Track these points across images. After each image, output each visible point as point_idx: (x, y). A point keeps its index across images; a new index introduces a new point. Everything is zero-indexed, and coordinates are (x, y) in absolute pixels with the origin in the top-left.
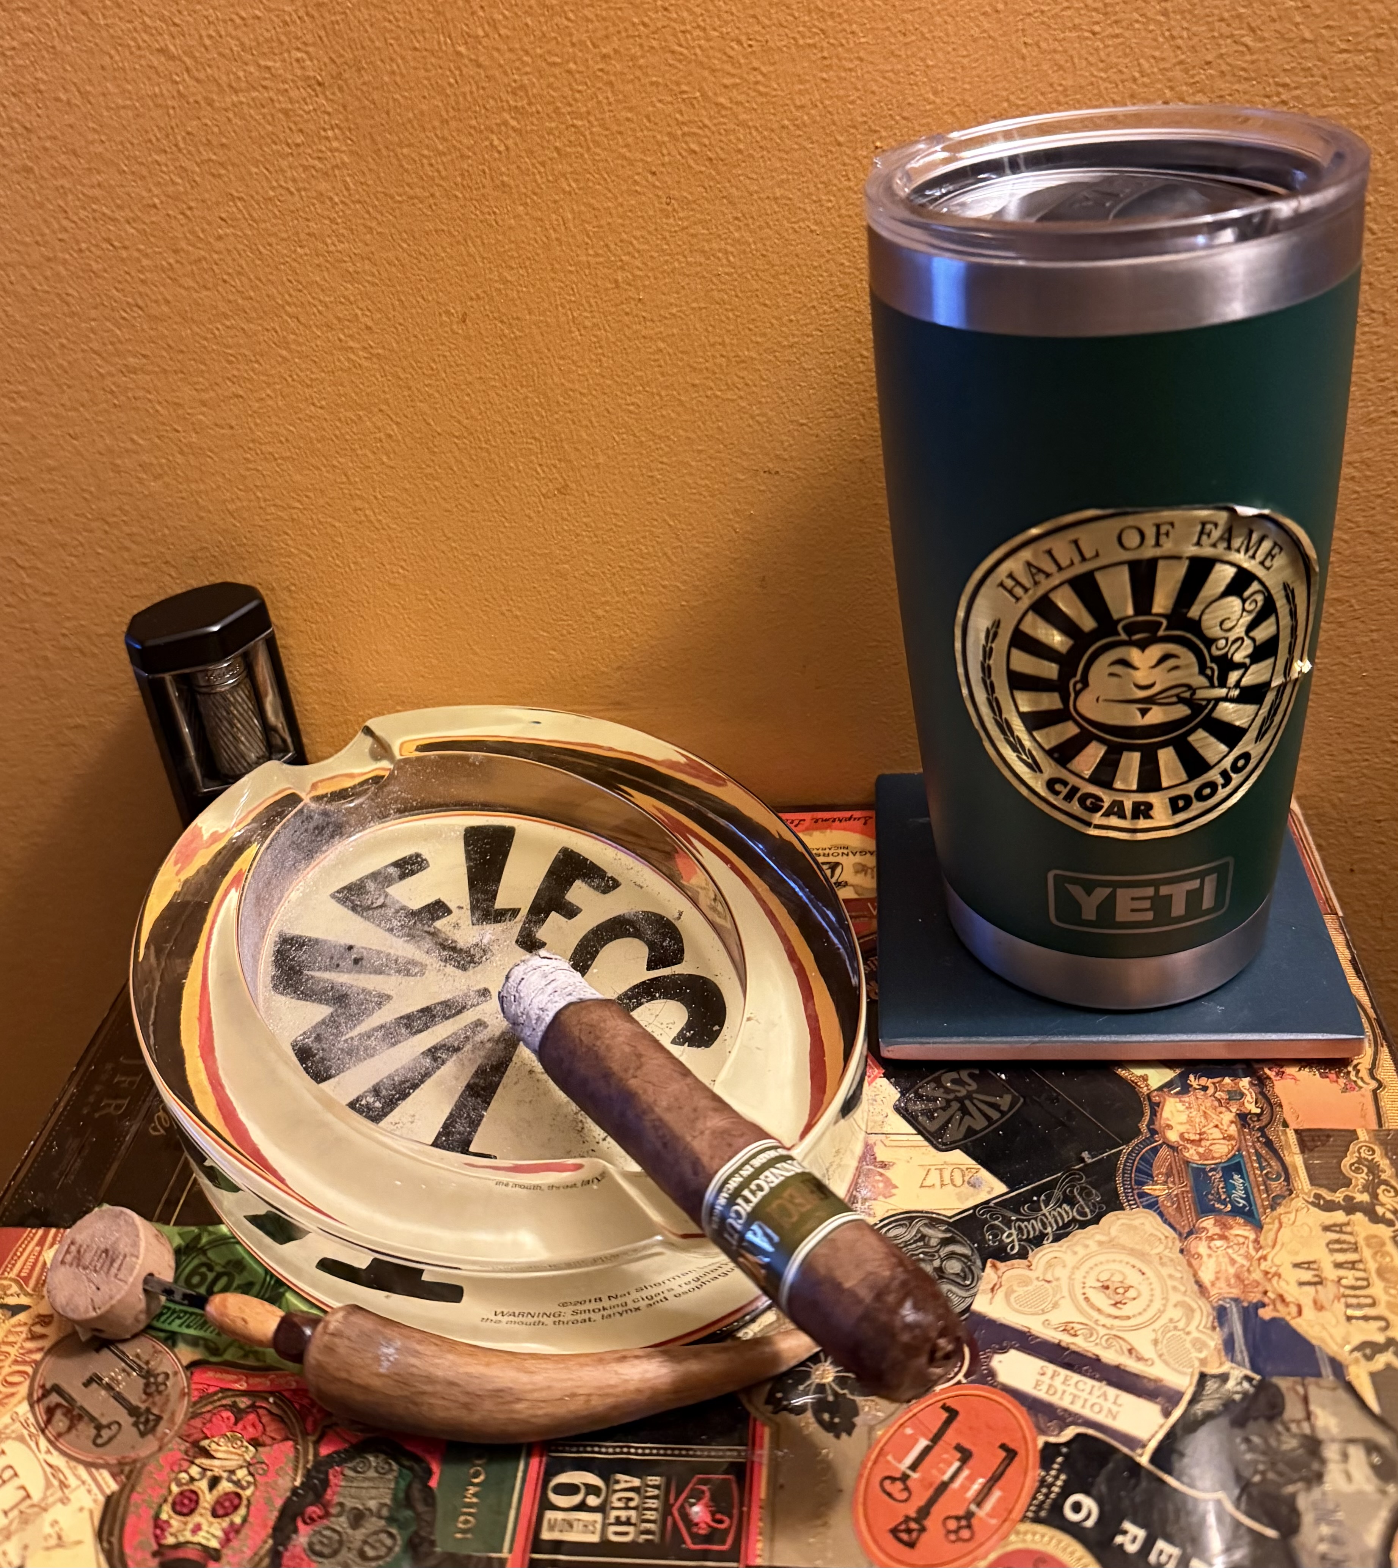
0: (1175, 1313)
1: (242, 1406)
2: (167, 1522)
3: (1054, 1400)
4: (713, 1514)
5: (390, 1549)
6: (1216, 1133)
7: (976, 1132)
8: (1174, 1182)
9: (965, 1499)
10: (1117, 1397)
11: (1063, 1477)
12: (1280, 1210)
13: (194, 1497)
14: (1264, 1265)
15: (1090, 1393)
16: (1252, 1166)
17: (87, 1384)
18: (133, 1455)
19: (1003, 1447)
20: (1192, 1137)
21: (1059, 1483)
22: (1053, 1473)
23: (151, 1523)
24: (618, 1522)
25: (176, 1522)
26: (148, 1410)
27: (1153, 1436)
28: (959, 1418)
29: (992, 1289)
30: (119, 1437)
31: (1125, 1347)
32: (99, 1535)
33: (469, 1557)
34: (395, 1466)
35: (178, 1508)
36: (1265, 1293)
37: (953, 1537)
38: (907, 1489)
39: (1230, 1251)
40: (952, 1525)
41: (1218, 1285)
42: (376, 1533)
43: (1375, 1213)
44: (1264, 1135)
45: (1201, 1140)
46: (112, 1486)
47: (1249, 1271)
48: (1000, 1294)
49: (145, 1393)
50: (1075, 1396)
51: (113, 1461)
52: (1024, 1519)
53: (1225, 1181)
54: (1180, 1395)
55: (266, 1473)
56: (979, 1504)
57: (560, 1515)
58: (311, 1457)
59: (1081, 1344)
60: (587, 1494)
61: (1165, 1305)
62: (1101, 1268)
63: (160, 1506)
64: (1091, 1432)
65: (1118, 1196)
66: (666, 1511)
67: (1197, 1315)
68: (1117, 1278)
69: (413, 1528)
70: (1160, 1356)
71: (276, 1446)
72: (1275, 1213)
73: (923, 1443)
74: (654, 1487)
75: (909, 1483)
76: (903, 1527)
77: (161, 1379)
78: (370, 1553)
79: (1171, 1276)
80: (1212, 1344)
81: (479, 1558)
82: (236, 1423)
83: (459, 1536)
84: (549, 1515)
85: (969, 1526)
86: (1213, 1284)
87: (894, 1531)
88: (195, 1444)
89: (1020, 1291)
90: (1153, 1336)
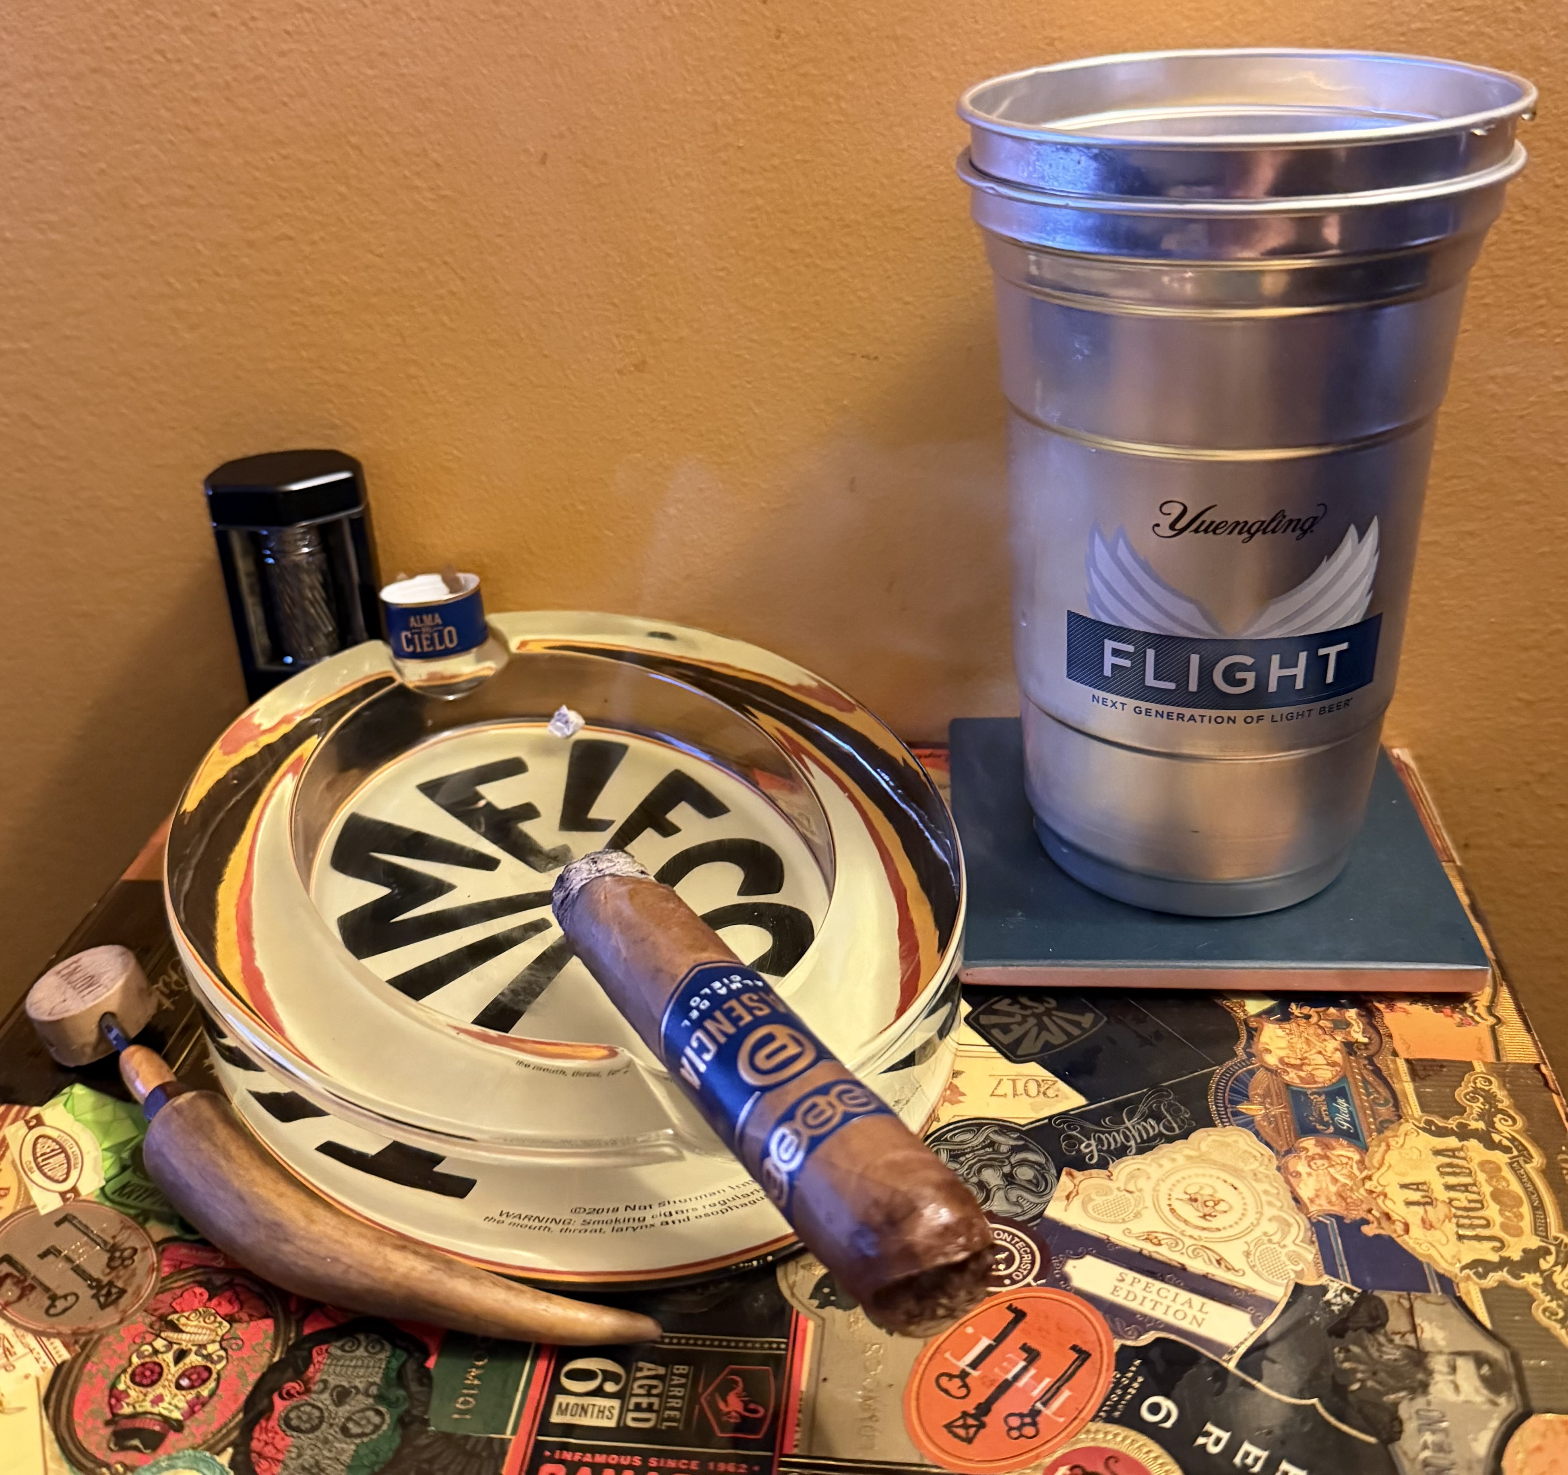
0: (1271, 1227)
1: (218, 1283)
2: (125, 1393)
3: (1134, 1305)
4: (746, 1404)
5: (377, 1427)
6: (1320, 1060)
7: (1055, 1047)
8: (1272, 1104)
9: (1031, 1398)
10: (1203, 1304)
11: (1140, 1379)
12: (1388, 1133)
13: (157, 1369)
14: (1368, 1185)
15: (1174, 1300)
16: (1357, 1090)
17: (43, 1256)
18: (91, 1326)
19: (1074, 1348)
20: (1293, 1061)
21: (1136, 1385)
22: (1130, 1375)
23: (107, 1393)
24: (638, 1408)
25: (134, 1393)
26: (111, 1284)
27: (1242, 1343)
28: (1027, 1319)
29: (1068, 1197)
30: (75, 1307)
31: (1214, 1256)
32: (46, 1402)
33: (467, 1438)
34: (388, 1346)
35: (138, 1379)
36: (1370, 1211)
37: (1015, 1434)
38: (965, 1385)
39: (1332, 1170)
40: (1015, 1422)
41: (1317, 1201)
42: (362, 1411)
43: (1493, 1141)
44: (1372, 1063)
45: (1303, 1064)
46: (64, 1355)
47: (1351, 1190)
48: (1076, 1202)
49: (108, 1265)
50: (1156, 1302)
51: (66, 1330)
52: (1093, 1420)
53: (1329, 1105)
54: (1273, 1305)
55: (240, 1349)
56: (1045, 1404)
57: (572, 1400)
58: (292, 1335)
59: (1164, 1253)
60: (604, 1380)
61: (1258, 1220)
62: (1188, 1181)
63: (119, 1376)
64: (1173, 1337)
65: (1209, 1113)
66: (692, 1399)
67: (1294, 1230)
68: (1207, 1191)
69: (406, 1406)
70: (1252, 1267)
71: (252, 1324)
72: (1382, 1136)
73: (985, 1342)
74: (681, 1375)
75: (968, 1380)
76: (960, 1422)
77: (127, 1254)
78: (354, 1429)
79: (1266, 1192)
80: (1310, 1257)
81: (478, 1440)
82: (210, 1299)
83: (456, 1416)
84: (560, 1399)
85: (1034, 1424)
86: (1312, 1201)
87: (949, 1427)
88: (162, 1318)
89: (1099, 1200)
90: (1246, 1248)
